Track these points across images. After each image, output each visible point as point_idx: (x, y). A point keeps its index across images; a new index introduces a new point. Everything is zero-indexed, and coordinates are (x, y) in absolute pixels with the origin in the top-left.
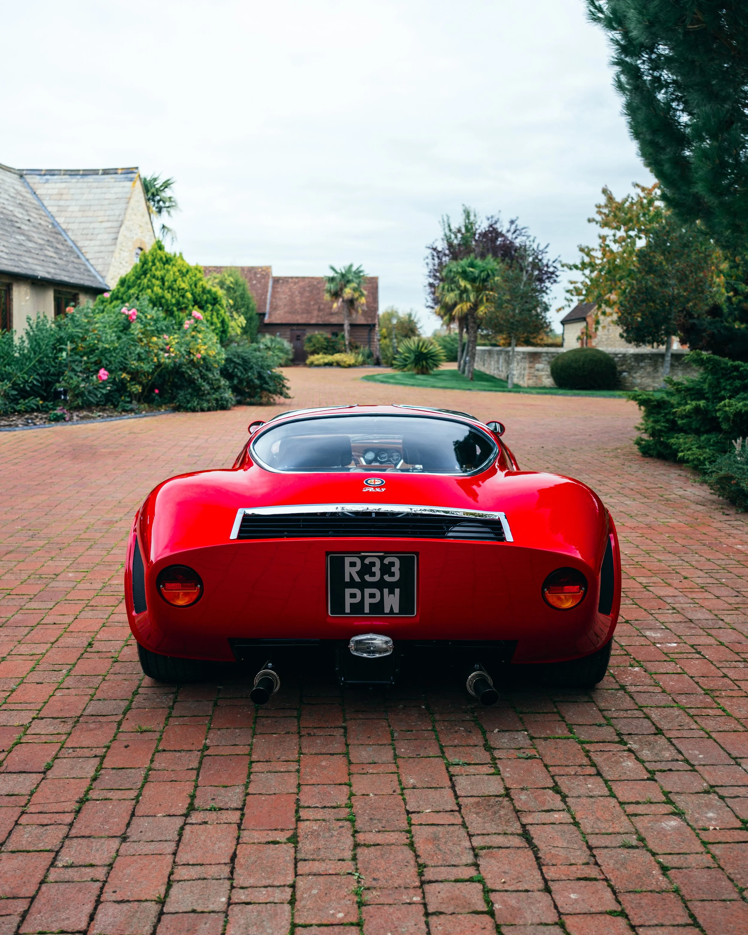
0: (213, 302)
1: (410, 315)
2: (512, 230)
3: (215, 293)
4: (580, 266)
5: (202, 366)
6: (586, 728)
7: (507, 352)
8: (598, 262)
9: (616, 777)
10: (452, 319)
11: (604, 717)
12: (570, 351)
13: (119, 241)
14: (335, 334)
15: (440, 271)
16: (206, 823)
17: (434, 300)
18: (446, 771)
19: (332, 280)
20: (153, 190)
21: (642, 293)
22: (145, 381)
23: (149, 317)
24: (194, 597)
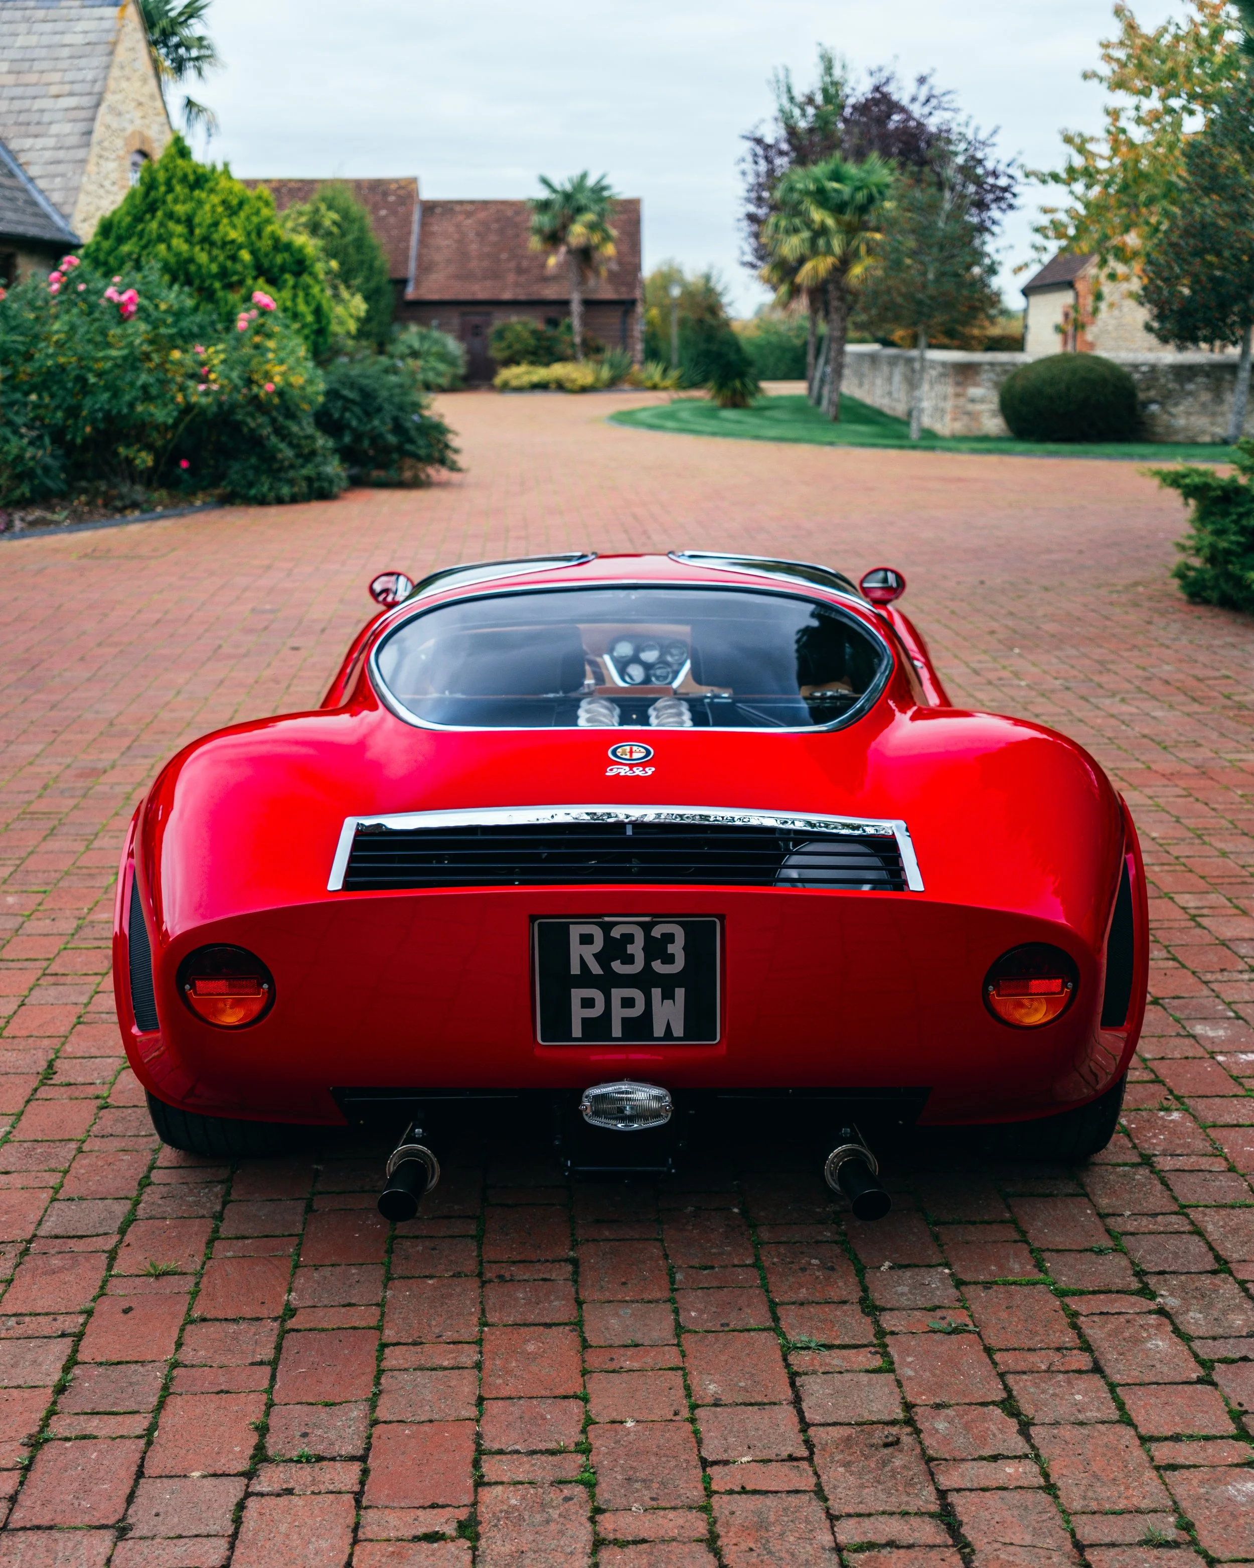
0: (295, 268)
1: (707, 278)
2: (922, 98)
3: (301, 250)
4: (1064, 175)
5: (276, 408)
6: (1070, 1258)
7: (910, 361)
8: (1102, 165)
9: (1135, 1375)
10: (795, 291)
11: (1108, 1231)
12: (1040, 362)
13: (95, 137)
14: (553, 323)
15: (771, 188)
16: (289, 1492)
17: (756, 250)
18: (782, 1364)
19: (544, 206)
20: (164, 23)
21: (1194, 236)
22: (159, 443)
23: (163, 307)
24: (256, 1008)
